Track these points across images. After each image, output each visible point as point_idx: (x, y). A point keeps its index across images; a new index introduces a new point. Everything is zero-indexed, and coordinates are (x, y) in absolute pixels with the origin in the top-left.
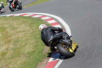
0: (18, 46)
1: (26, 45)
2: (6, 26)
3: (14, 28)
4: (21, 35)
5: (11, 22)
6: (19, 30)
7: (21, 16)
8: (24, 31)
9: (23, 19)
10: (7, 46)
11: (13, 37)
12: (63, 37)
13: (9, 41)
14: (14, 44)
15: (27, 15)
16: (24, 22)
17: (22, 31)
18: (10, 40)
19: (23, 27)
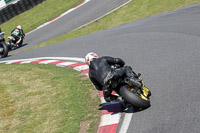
0: (29, 123)
1: (44, 120)
2: (5, 82)
3: (21, 88)
4: (34, 100)
5: (15, 75)
6: (30, 91)
7: (35, 64)
8: (40, 93)
9: (38, 69)
10: (6, 122)
11: (19, 104)
12: (128, 74)
13: (11, 113)
14: (21, 119)
15: (46, 62)
16: (40, 75)
17: (36, 94)
18: (13, 111)
19: (39, 84)
